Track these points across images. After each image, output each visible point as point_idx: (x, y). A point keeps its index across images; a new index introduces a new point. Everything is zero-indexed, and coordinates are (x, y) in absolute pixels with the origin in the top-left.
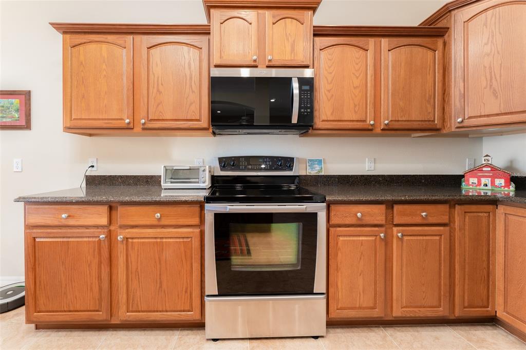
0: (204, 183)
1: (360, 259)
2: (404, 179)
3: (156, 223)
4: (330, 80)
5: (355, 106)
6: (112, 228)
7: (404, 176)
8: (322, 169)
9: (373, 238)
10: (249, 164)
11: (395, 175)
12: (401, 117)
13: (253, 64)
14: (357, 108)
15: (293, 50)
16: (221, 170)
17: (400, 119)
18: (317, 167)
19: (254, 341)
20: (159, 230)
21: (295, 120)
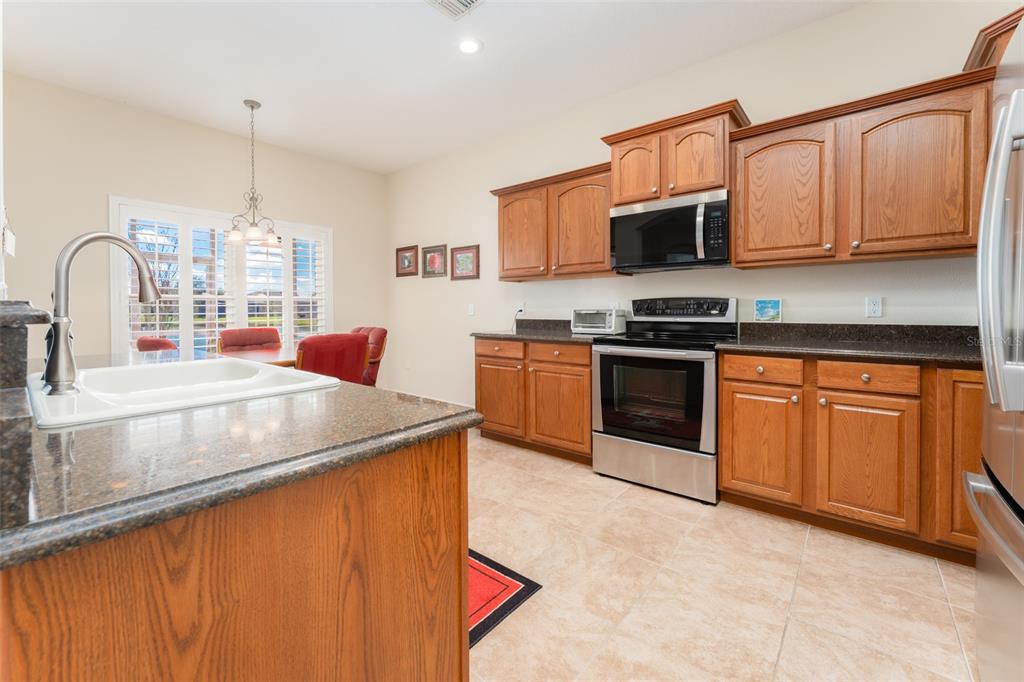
0: (610, 327)
1: (764, 424)
2: (951, 333)
3: (555, 359)
4: (759, 195)
5: (801, 225)
6: (526, 361)
7: (949, 328)
8: (778, 314)
9: (785, 401)
10: (667, 308)
11: (926, 326)
12: (889, 233)
13: (654, 195)
14: (804, 227)
15: (701, 169)
16: (635, 315)
17: (886, 236)
18: (771, 312)
19: (637, 487)
20: (558, 366)
21: (701, 255)
